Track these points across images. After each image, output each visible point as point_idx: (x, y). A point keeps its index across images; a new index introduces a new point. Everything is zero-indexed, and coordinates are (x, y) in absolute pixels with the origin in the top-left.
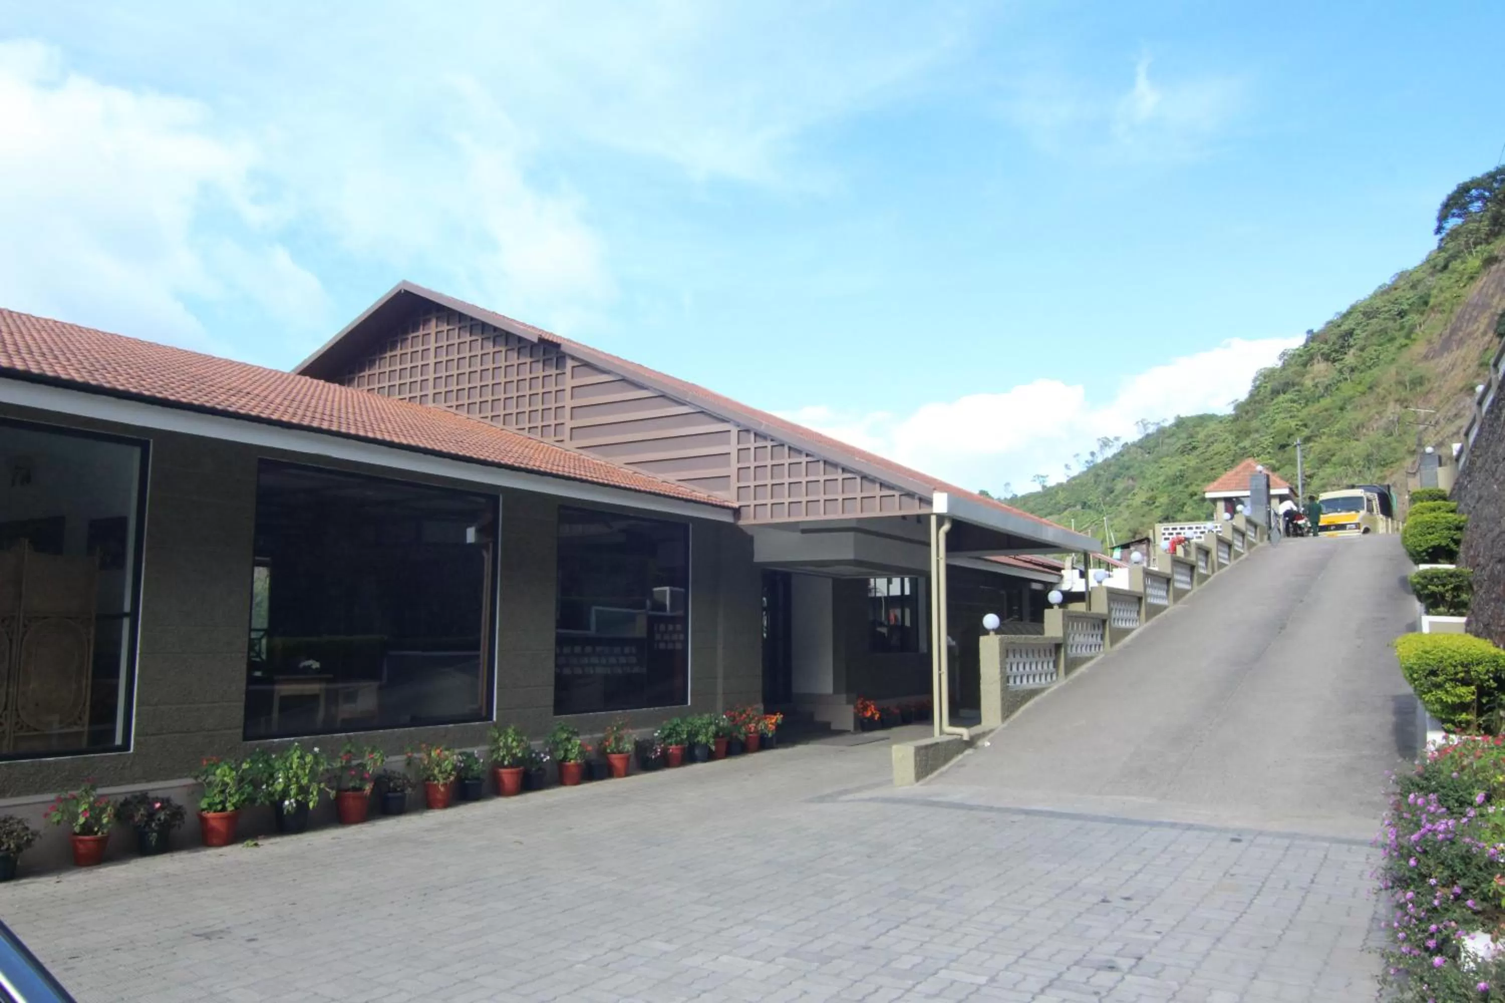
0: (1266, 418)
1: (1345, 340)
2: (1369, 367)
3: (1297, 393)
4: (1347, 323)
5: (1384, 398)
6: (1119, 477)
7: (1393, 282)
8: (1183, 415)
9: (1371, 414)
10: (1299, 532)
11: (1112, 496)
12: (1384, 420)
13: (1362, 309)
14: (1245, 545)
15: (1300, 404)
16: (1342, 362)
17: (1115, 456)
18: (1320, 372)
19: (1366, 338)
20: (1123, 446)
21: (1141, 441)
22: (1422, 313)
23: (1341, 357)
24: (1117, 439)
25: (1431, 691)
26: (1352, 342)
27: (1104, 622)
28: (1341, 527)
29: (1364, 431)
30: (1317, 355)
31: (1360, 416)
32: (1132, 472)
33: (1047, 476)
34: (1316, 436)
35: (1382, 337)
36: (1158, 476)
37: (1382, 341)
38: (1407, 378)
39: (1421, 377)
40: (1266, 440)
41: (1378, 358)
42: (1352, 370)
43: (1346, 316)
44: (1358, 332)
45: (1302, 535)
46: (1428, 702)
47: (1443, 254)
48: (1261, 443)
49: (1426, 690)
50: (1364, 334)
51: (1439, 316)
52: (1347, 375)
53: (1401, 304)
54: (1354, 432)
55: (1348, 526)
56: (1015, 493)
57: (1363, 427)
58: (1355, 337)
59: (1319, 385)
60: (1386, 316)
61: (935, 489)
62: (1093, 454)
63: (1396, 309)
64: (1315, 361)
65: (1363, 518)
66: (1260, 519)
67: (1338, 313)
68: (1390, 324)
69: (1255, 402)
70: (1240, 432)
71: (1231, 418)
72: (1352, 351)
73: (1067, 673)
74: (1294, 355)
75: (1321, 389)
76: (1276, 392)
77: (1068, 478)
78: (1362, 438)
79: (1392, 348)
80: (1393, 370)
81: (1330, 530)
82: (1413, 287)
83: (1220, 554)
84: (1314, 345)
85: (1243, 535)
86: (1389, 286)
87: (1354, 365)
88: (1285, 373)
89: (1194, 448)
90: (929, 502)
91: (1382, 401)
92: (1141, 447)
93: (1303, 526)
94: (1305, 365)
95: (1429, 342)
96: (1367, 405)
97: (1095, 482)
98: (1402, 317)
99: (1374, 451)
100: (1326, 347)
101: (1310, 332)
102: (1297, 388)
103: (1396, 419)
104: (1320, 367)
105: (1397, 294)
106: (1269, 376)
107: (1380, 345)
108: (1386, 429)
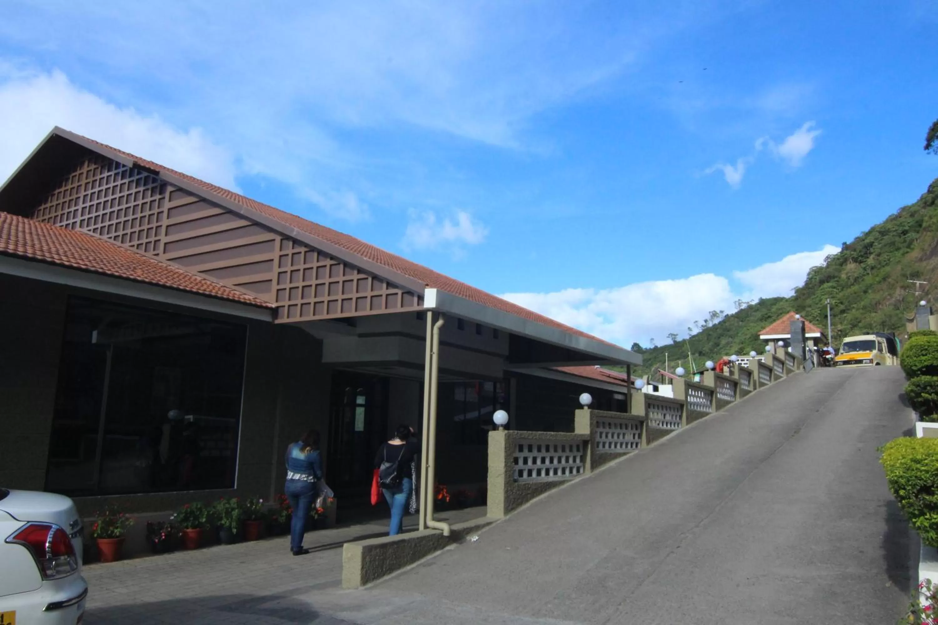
0: (816, 298)
1: (868, 250)
2: (884, 266)
3: (837, 282)
4: (869, 238)
5: (893, 285)
6: (723, 336)
7: (898, 213)
8: (764, 298)
9: (884, 296)
10: (827, 364)
11: (718, 348)
12: (894, 299)
13: (878, 230)
14: (785, 371)
15: (838, 289)
16: (866, 263)
17: (720, 323)
18: (851, 269)
19: (881, 249)
20: (725, 316)
21: (736, 313)
22: (918, 232)
23: (865, 260)
24: (722, 312)
25: (923, 514)
26: (872, 250)
27: (642, 423)
28: (860, 362)
29: (880, 306)
30: (849, 259)
31: (878, 297)
32: (731, 333)
33: (677, 335)
34: (848, 310)
35: (892, 247)
36: (746, 335)
37: (892, 250)
38: (908, 273)
39: (918, 272)
40: (816, 312)
41: (889, 260)
42: (872, 268)
43: (868, 234)
44: (876, 244)
45: (829, 366)
46: (919, 528)
47: (931, 195)
48: (812, 314)
49: (916, 512)
50: (880, 246)
51: (929, 233)
52: (869, 271)
53: (904, 226)
54: (874, 307)
55: (864, 361)
56: (657, 345)
57: (880, 304)
58: (873, 247)
59: (851, 278)
60: (894, 233)
61: (427, 285)
62: (706, 321)
63: (901, 229)
64: (848, 262)
65: (876, 356)
66: (798, 353)
67: (862, 232)
68: (897, 239)
69: (809, 288)
70: (798, 306)
71: (793, 298)
72: (872, 256)
73: (593, 467)
74: (834, 259)
75: (852, 280)
76: (822, 282)
77: (690, 336)
78: (879, 311)
79: (898, 254)
80: (899, 267)
81: (851, 364)
82: (912, 215)
83: (761, 375)
84: (848, 252)
85: (783, 363)
86: (896, 215)
87: (873, 265)
88: (828, 270)
89: (769, 317)
90: (421, 298)
91: (892, 287)
92: (737, 318)
93: (830, 359)
94: (841, 265)
95: (923, 250)
96: (882, 290)
97: (708, 339)
98: (905, 235)
99: (887, 319)
100: (855, 253)
101: (844, 244)
102: (836, 279)
103: (901, 299)
104: (851, 266)
105: (902, 220)
106: (818, 272)
107: (891, 252)
108: (895, 305)
